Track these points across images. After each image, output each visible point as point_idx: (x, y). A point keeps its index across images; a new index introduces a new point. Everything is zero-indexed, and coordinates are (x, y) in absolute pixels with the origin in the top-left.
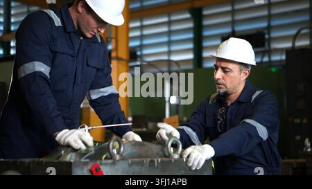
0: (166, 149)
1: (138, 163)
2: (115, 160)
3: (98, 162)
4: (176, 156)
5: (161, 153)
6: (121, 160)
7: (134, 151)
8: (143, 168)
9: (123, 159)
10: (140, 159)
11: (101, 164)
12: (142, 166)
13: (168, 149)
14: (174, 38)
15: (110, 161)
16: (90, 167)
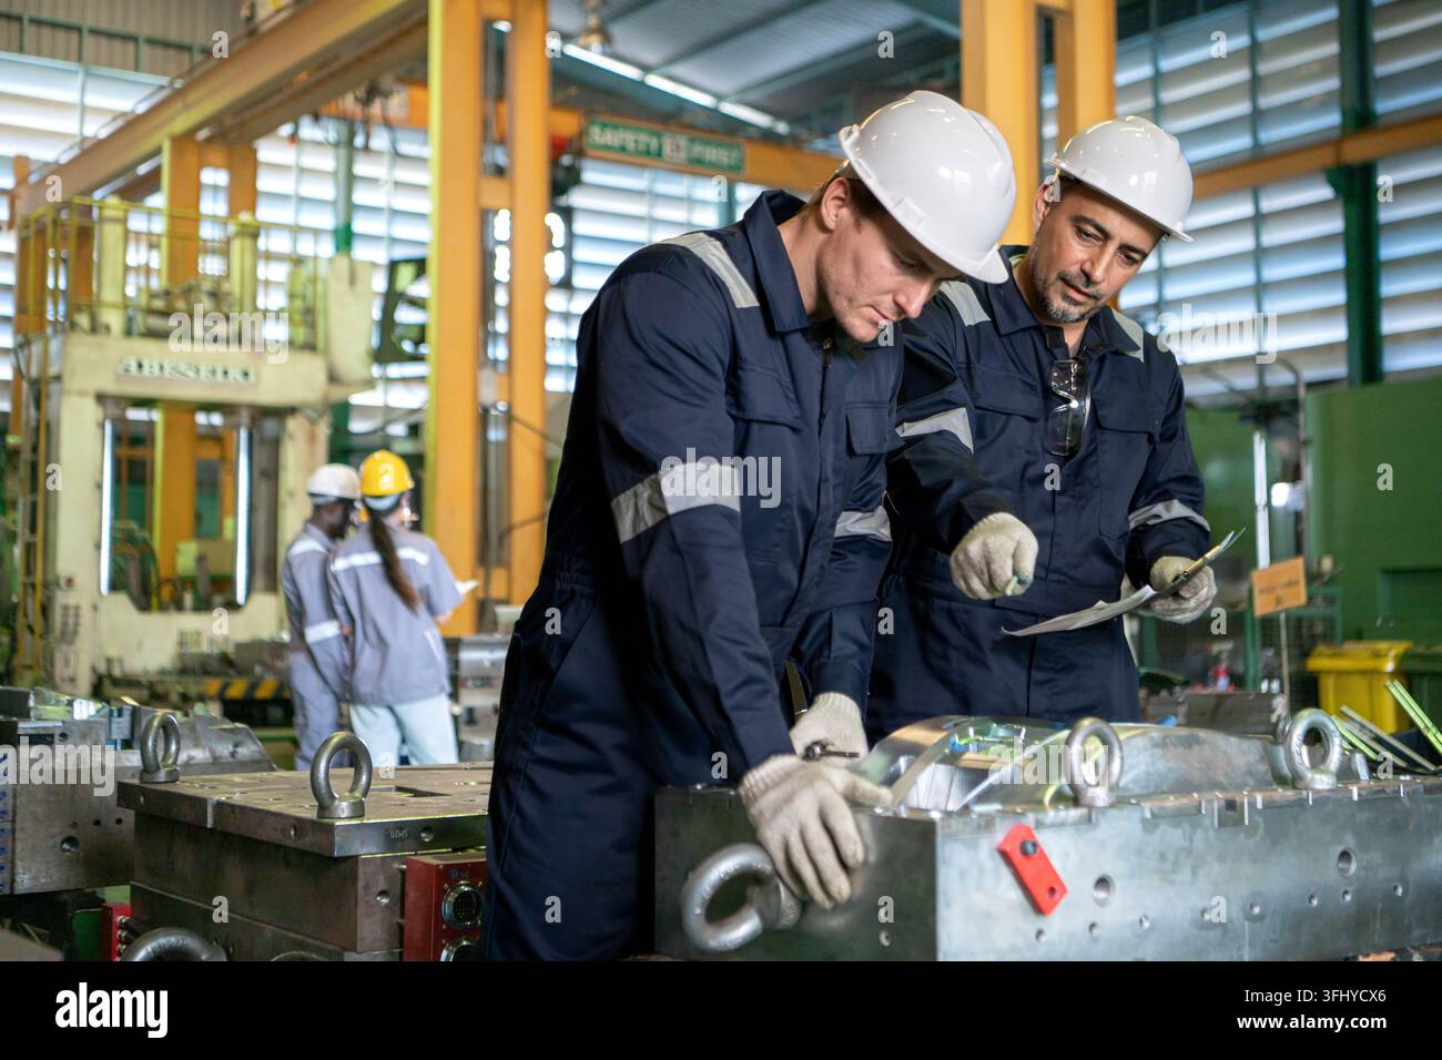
0: (1281, 752)
1: (1177, 817)
2: (1090, 807)
3: (1030, 820)
4: (1322, 782)
5: (1263, 768)
6: (1112, 806)
7: (1161, 766)
8: (1199, 834)
9: (1121, 800)
10: (1184, 801)
11: (1039, 824)
12: (1195, 826)
13: (1289, 752)
14: (1273, 272)
15: (1074, 813)
16: (999, 836)
